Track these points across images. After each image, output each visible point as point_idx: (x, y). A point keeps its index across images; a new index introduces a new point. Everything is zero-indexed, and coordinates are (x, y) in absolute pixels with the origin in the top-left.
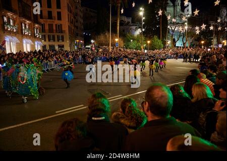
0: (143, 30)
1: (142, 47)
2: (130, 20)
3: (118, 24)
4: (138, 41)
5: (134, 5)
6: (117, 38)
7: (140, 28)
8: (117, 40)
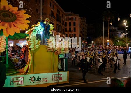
0: (127, 34)
1: (127, 45)
2: (116, 28)
3: (109, 31)
4: (123, 41)
5: (119, 19)
6: (108, 40)
7: (124, 32)
8: (108, 41)
